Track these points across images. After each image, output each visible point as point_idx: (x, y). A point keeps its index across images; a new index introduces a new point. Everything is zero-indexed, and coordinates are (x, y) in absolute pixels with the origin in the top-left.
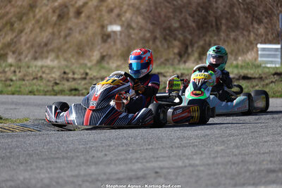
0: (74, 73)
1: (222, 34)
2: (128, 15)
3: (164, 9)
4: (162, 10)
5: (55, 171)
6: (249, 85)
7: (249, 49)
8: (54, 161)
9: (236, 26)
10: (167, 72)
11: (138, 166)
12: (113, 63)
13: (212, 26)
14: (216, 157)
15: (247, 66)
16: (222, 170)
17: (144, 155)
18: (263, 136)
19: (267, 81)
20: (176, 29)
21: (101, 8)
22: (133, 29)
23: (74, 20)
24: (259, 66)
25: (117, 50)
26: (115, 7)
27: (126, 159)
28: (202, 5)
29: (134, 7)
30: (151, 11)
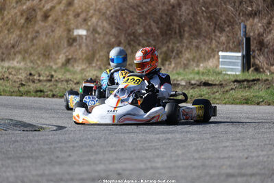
0: (39, 76)
1: (185, 41)
2: (94, 20)
3: (129, 15)
4: (127, 16)
5: (20, 170)
6: (209, 91)
7: (211, 57)
8: (19, 161)
9: (199, 34)
11: (100, 167)
12: (77, 66)
13: (175, 33)
14: (177, 161)
15: (208, 72)
16: (183, 173)
17: (106, 156)
18: (223, 142)
19: (227, 88)
20: (140, 35)
21: (68, 12)
22: (99, 34)
23: (42, 24)
24: (220, 73)
25: (82, 53)
26: (82, 12)
27: (90, 160)
28: (166, 12)
29: (100, 12)
30: (117, 17)
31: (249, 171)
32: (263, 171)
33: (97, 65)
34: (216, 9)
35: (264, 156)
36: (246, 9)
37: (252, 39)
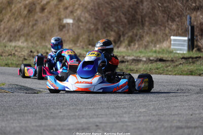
0: (38, 52)
1: (146, 28)
2: (79, 12)
3: (104, 9)
5: (24, 122)
6: (164, 65)
7: (165, 40)
8: (23, 116)
9: (156, 23)
11: (83, 120)
13: (139, 22)
14: (140, 116)
15: (163, 51)
16: (144, 126)
17: (87, 113)
18: (173, 102)
19: (177, 63)
20: (112, 23)
21: (59, 6)
22: (82, 22)
23: (39, 14)
24: (171, 52)
25: (70, 36)
27: (75, 115)
28: (132, 6)
29: (83, 6)
30: (95, 10)
31: (193, 124)
33: (80, 45)
34: (169, 5)
36: (191, 5)
37: (195, 27)
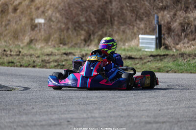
0: (11, 51)
1: (115, 27)
2: (50, 12)
3: (75, 9)
4: (73, 9)
6: (132, 63)
7: (133, 38)
9: (124, 22)
10: (76, 52)
11: (55, 116)
12: (38, 45)
13: (108, 21)
14: (110, 112)
15: (131, 50)
16: (114, 121)
17: (59, 109)
18: (142, 99)
19: (145, 61)
20: (83, 23)
21: (31, 7)
22: (53, 22)
23: (12, 14)
24: (140, 50)
25: (41, 36)
26: (41, 6)
27: (47, 112)
28: (101, 6)
29: (54, 7)
30: (66, 10)
31: (161, 119)
32: (171, 120)
33: (52, 44)
34: (137, 4)
35: (172, 109)
36: (158, 5)
37: (162, 26)
